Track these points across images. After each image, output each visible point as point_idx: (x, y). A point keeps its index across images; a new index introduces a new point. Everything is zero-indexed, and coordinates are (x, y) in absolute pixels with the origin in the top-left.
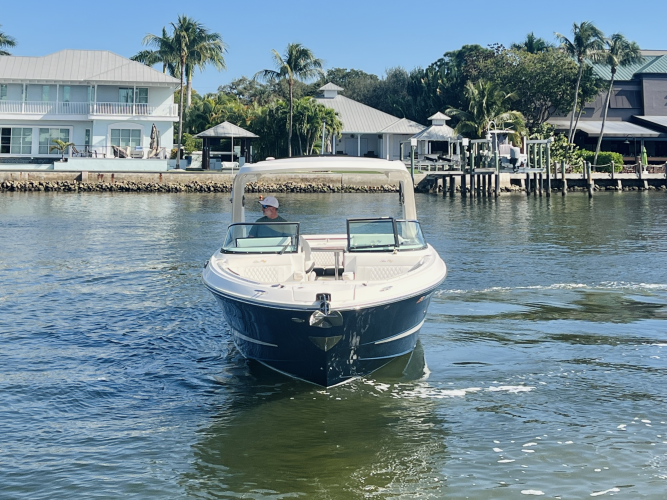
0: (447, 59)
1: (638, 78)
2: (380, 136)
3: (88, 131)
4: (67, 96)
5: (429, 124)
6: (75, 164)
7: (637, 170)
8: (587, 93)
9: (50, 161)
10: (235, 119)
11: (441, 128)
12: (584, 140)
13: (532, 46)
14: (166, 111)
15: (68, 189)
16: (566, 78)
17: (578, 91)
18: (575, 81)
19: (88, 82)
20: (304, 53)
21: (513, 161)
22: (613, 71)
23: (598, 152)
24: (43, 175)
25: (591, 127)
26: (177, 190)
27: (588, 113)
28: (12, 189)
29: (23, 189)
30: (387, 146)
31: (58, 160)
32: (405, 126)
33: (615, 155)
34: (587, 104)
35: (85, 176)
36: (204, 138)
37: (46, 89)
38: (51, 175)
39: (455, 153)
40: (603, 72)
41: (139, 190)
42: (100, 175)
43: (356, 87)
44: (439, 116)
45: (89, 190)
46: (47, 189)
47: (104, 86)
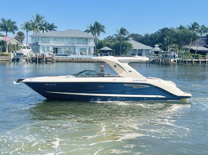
0: (159, 31)
1: (207, 36)
2: (142, 50)
3: (74, 49)
4: (70, 40)
5: (154, 47)
6: (72, 56)
7: (205, 59)
8: (194, 40)
9: (67, 55)
10: (108, 46)
11: (157, 48)
12: (192, 51)
13: (181, 28)
14: (92, 44)
15: (71, 62)
16: (189, 36)
17: (192, 39)
18: (191, 37)
19: (74, 37)
20: (125, 30)
21: (174, 56)
22: (201, 34)
23: (196, 54)
24: (65, 58)
25: (194, 48)
26: (95, 62)
27: (194, 44)
28: (58, 62)
29: (61, 62)
30: (144, 53)
31: (68, 55)
32: (148, 47)
33: (199, 55)
34: (194, 42)
35: (74, 59)
36: (101, 50)
37: (65, 39)
38: (67, 59)
39: (160, 54)
40: (198, 34)
41: (86, 62)
42: (78, 59)
43: (137, 38)
44: (157, 45)
45: (75, 62)
46: (66, 62)
47: (78, 38)
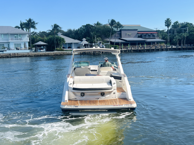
0: (82, 27)
1: (121, 30)
2: (71, 43)
3: (8, 45)
4: (3, 37)
5: (82, 41)
6: (8, 52)
7: (121, 49)
8: (112, 34)
9: (3, 51)
11: (85, 42)
12: (112, 43)
13: (98, 24)
14: (26, 39)
15: (8, 57)
16: (108, 31)
17: (111, 33)
18: (110, 31)
19: (8, 33)
22: (117, 29)
23: (114, 46)
24: (2, 54)
25: (113, 40)
26: (32, 56)
27: (111, 38)
30: (73, 46)
31: (4, 51)
32: (77, 41)
33: (117, 46)
34: (112, 36)
35: (11, 54)
36: (36, 45)
38: (3, 54)
40: (115, 29)
41: (24, 57)
42: (15, 54)
44: (84, 39)
45: (13, 57)
46: (3, 57)
47: (12, 34)
